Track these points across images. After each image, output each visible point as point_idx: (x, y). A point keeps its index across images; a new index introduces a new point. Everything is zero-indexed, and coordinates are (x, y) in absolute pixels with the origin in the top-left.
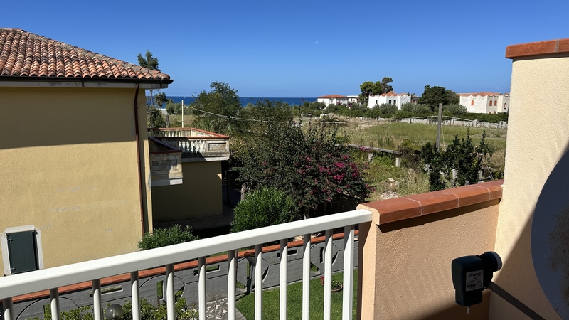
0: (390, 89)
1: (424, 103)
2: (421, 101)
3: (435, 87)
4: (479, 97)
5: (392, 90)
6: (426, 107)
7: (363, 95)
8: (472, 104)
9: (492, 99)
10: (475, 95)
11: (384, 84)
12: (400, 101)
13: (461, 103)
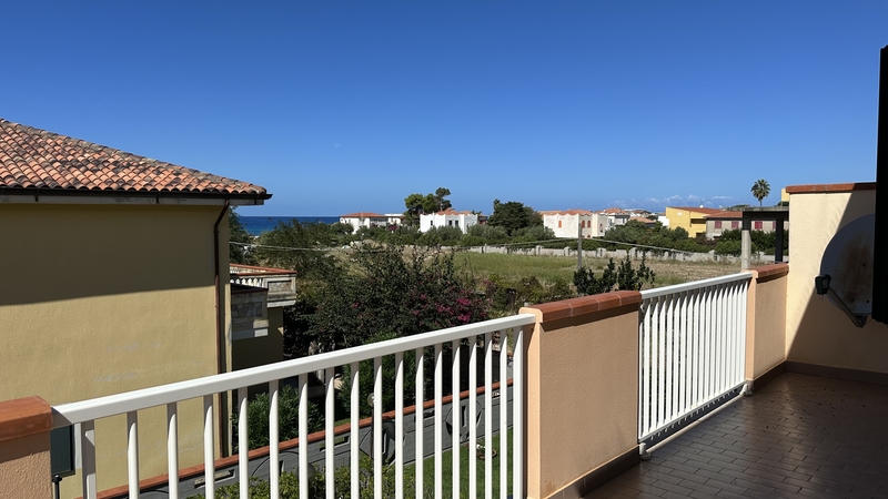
0: (447, 205)
1: (497, 225)
2: (493, 221)
3: (510, 203)
4: (568, 216)
5: (450, 206)
6: (501, 230)
7: (410, 212)
8: (560, 226)
9: (584, 218)
10: (562, 214)
11: (439, 198)
12: (464, 222)
13: (545, 224)
